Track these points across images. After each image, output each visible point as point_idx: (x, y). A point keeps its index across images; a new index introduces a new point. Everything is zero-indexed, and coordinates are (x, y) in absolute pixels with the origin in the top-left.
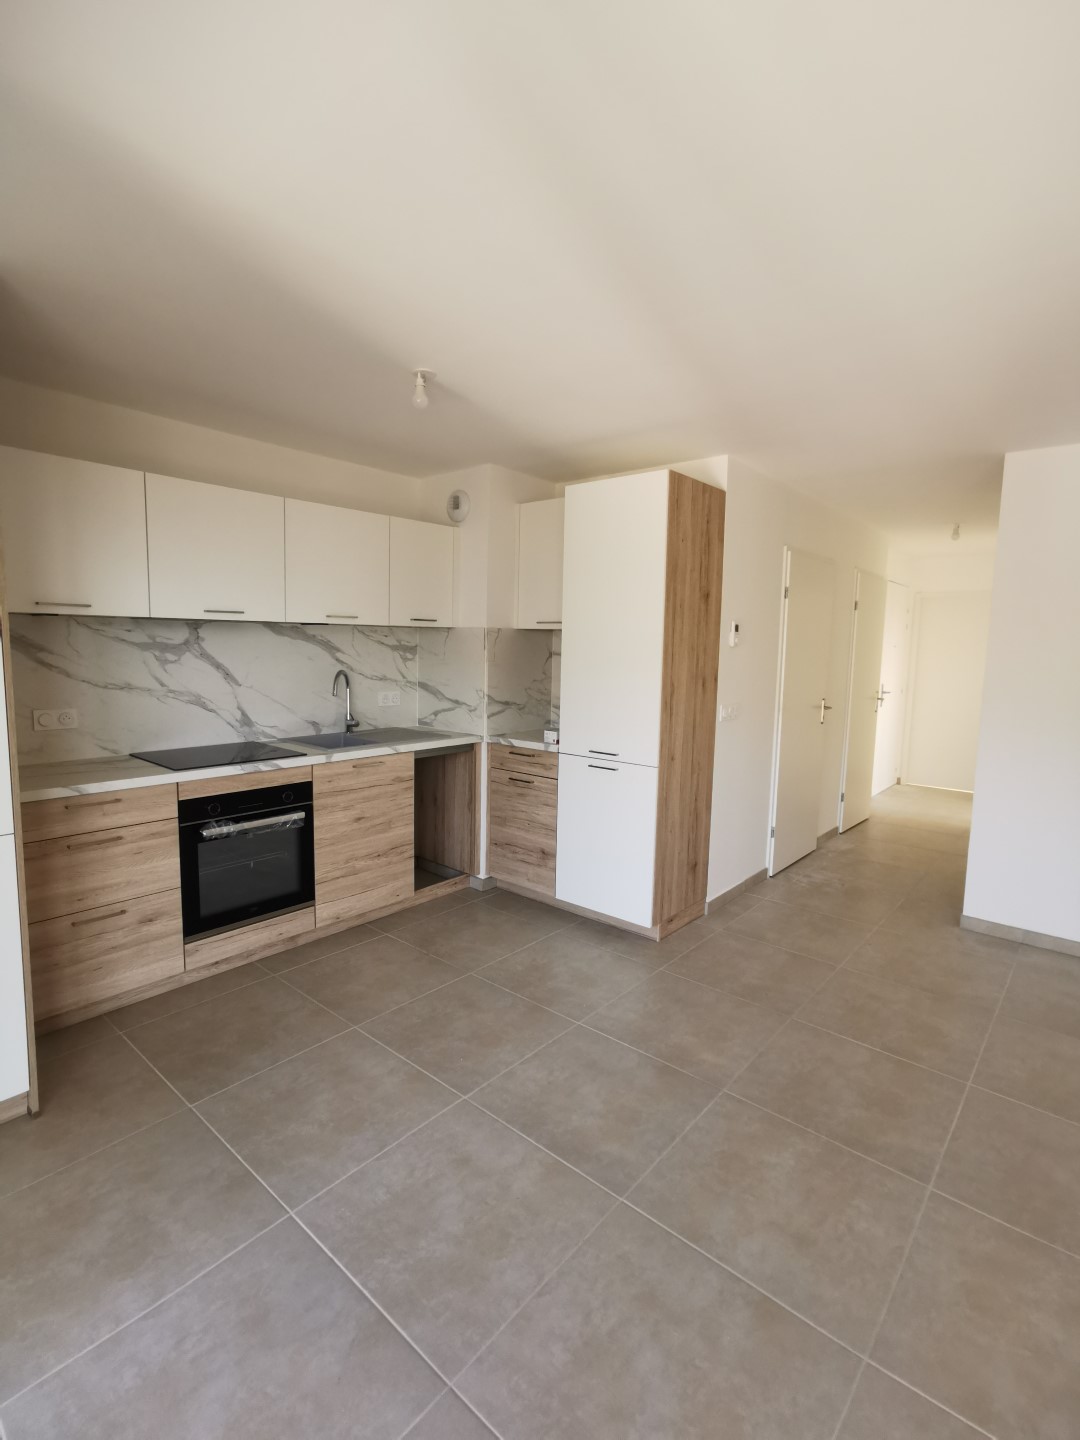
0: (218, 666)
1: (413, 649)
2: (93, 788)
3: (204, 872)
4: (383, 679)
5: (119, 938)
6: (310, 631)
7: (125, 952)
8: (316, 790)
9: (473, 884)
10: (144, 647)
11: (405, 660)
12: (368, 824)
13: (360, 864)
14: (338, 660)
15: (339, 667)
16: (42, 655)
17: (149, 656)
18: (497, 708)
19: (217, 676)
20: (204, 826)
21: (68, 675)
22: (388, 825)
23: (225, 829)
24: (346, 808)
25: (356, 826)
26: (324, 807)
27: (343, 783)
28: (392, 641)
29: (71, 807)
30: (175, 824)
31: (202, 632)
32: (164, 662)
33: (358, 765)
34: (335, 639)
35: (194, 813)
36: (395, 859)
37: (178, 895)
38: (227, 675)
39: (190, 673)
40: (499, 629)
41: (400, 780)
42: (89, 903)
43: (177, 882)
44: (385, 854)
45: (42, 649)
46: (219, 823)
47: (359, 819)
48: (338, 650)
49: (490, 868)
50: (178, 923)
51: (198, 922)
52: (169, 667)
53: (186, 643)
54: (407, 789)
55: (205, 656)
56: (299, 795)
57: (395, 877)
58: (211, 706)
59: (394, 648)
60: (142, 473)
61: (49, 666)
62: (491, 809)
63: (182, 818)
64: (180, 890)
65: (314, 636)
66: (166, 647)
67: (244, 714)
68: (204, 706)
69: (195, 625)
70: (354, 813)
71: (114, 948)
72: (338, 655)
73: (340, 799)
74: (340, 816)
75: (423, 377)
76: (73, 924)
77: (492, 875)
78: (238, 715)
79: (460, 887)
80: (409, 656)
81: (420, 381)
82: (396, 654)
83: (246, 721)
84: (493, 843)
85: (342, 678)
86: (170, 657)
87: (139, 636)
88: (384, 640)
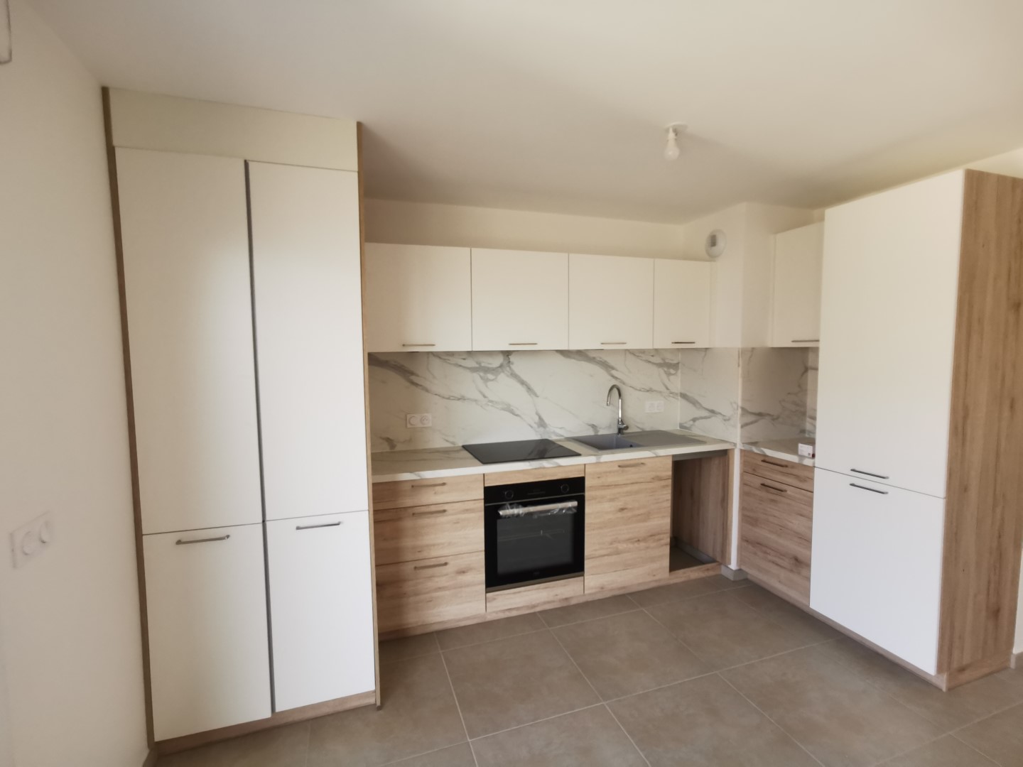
0: (523, 383)
1: (676, 366)
2: (428, 475)
3: (501, 539)
4: (650, 390)
5: (442, 582)
6: (592, 355)
7: (447, 592)
8: (588, 483)
9: (723, 571)
10: (473, 370)
11: (669, 374)
12: (630, 514)
13: (621, 547)
14: (613, 376)
15: (614, 382)
16: (413, 378)
17: (476, 376)
18: (750, 418)
19: (522, 389)
20: (501, 507)
21: (427, 391)
22: (647, 516)
23: (516, 511)
24: (612, 500)
25: (619, 515)
26: (594, 498)
27: (611, 479)
28: (657, 360)
29: (417, 486)
30: (481, 505)
31: (512, 358)
32: (486, 380)
33: (623, 466)
34: (611, 360)
35: (495, 496)
36: (653, 545)
37: (482, 556)
38: (529, 389)
39: (503, 388)
40: (753, 349)
41: (659, 479)
42: (425, 554)
43: (482, 546)
44: (645, 540)
45: (412, 373)
46: (512, 506)
47: (622, 510)
48: (613, 368)
49: (741, 560)
50: (482, 577)
51: (497, 578)
52: (489, 384)
53: (501, 366)
54: (664, 487)
55: (514, 375)
56: (573, 487)
57: (653, 560)
58: (517, 412)
59: (659, 365)
60: (469, 249)
61: (416, 385)
62: (743, 509)
63: (487, 499)
64: (483, 553)
65: (594, 358)
66: (487, 370)
67: (540, 418)
68: (512, 412)
69: (507, 354)
70: (619, 504)
71: (440, 589)
72: (614, 372)
73: (607, 493)
74: (607, 506)
75: (676, 132)
76: (415, 568)
77: (744, 568)
78: (537, 419)
79: (711, 573)
80: (672, 371)
81: (671, 135)
82: (661, 371)
83: (542, 423)
84: (744, 539)
85: (615, 391)
86: (490, 376)
87: (470, 363)
88: (652, 359)
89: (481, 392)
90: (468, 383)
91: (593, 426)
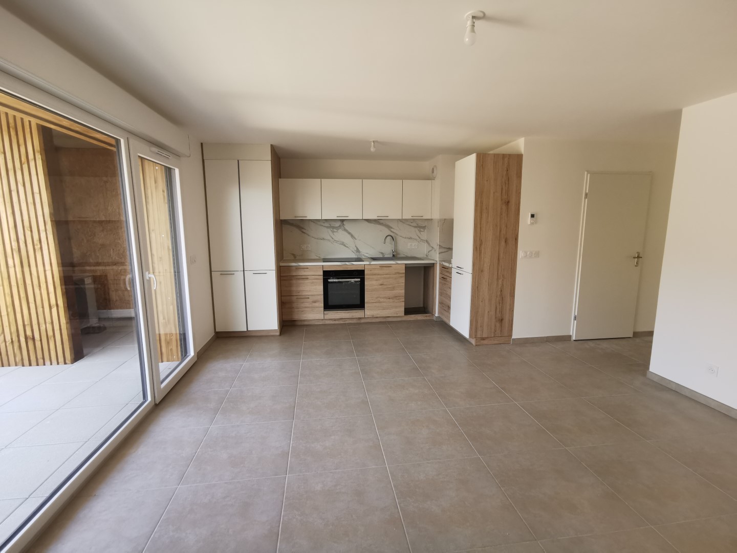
0: (349, 233)
1: (424, 227)
2: (301, 264)
3: (330, 292)
4: (410, 238)
5: (307, 305)
6: (381, 222)
7: (308, 309)
8: (366, 272)
9: (434, 318)
10: (327, 227)
11: (420, 231)
12: (385, 287)
13: (382, 300)
14: (391, 231)
15: (389, 233)
16: (303, 230)
17: (329, 230)
18: (443, 250)
19: (349, 236)
20: (329, 279)
21: (309, 236)
22: (393, 289)
23: (335, 280)
24: (376, 280)
25: (380, 287)
26: (369, 279)
27: (376, 272)
28: (415, 224)
29: (298, 268)
30: (322, 277)
31: (344, 223)
32: (333, 232)
33: (382, 266)
34: (391, 224)
35: (327, 274)
36: (396, 301)
37: (322, 297)
38: (352, 236)
39: (341, 235)
40: (445, 219)
41: (399, 273)
42: (300, 294)
43: (322, 293)
44: (392, 298)
45: (303, 228)
46: (333, 278)
47: (381, 285)
48: (392, 228)
49: (439, 312)
50: (322, 305)
51: (328, 306)
52: (334, 233)
53: (340, 226)
54: (401, 277)
55: (345, 230)
56: (360, 274)
57: (396, 307)
58: (347, 246)
59: (415, 227)
60: (320, 180)
61: (303, 232)
62: (440, 289)
63: (324, 275)
64: (323, 296)
65: (382, 223)
66: (333, 228)
67: (357, 248)
68: (345, 246)
69: (342, 221)
70: (380, 282)
71: (306, 307)
72: (392, 230)
73: (374, 277)
74: (374, 282)
75: (373, 142)
76: (297, 298)
77: (441, 316)
78: (356, 249)
79: (428, 318)
80: (422, 230)
82: (416, 229)
83: (358, 251)
84: (440, 303)
85: (389, 238)
86: (335, 230)
87: (327, 224)
88: (412, 224)
89: (331, 237)
90: (326, 233)
91: (382, 253)
